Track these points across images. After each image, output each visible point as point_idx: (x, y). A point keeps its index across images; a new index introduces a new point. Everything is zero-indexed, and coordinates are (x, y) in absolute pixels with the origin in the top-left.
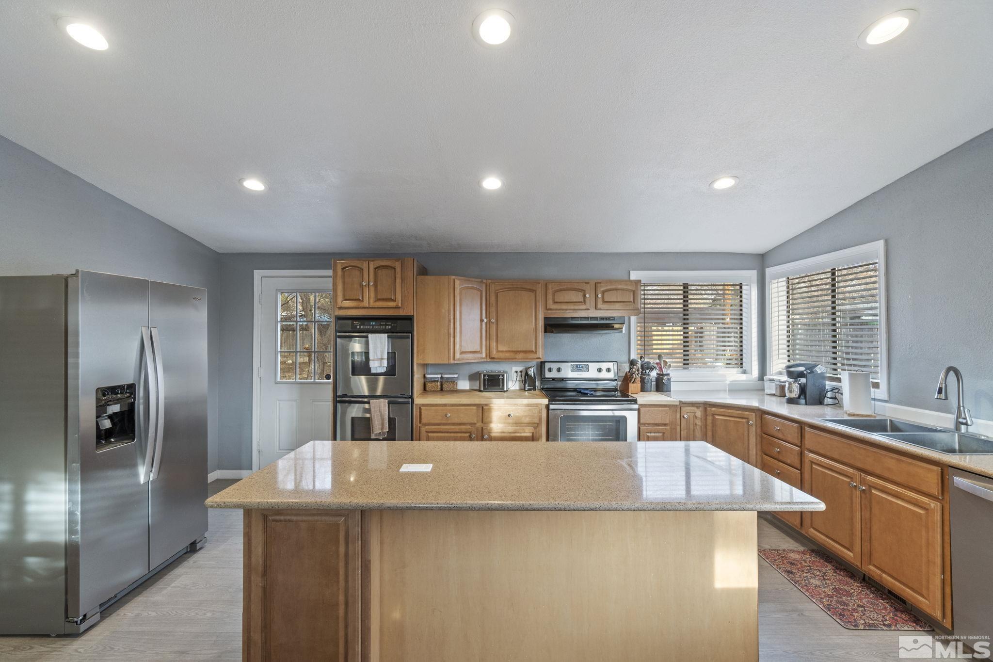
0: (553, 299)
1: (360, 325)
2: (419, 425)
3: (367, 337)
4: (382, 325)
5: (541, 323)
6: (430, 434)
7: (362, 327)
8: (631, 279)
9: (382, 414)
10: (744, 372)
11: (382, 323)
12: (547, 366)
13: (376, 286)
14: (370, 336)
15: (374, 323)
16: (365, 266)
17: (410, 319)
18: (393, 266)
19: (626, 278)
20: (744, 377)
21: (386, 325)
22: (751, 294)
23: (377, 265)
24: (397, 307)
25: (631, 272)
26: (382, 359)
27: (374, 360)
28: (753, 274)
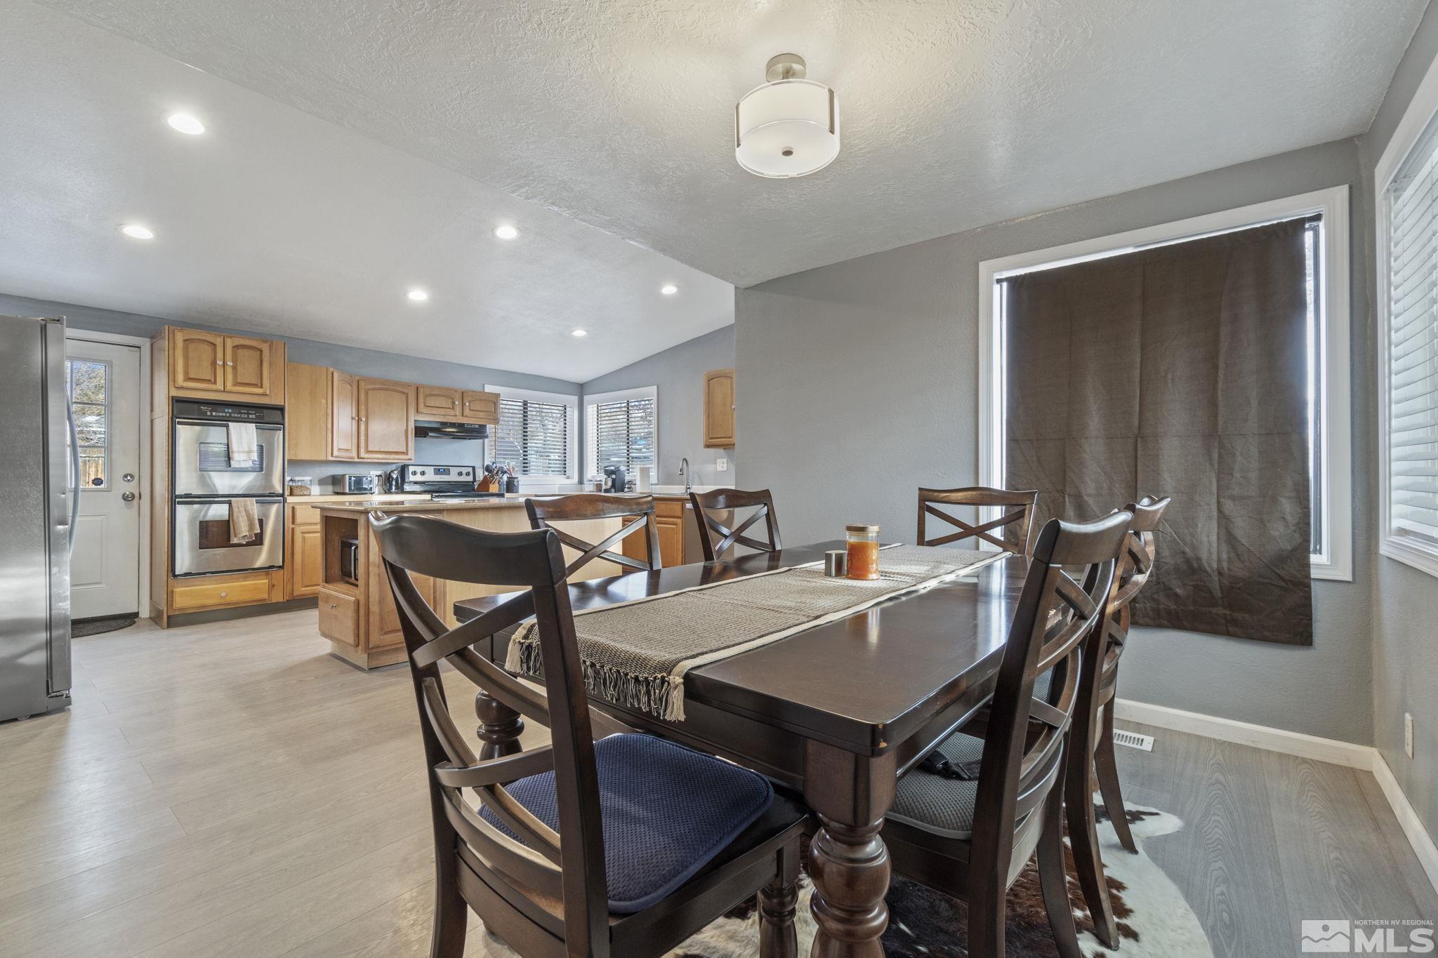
0: (425, 404)
1: (211, 411)
2: (292, 526)
3: (227, 426)
4: (243, 413)
5: (412, 426)
6: (306, 535)
7: (214, 414)
8: (486, 391)
9: (249, 514)
10: (568, 478)
11: (242, 411)
12: (411, 469)
13: (234, 368)
14: (230, 424)
15: (230, 411)
16: (219, 341)
17: (281, 409)
18: (259, 347)
19: (481, 390)
20: (568, 482)
21: (248, 414)
22: (573, 415)
23: (236, 344)
24: (264, 395)
25: (485, 385)
26: (250, 452)
27: (239, 452)
28: (575, 399)
